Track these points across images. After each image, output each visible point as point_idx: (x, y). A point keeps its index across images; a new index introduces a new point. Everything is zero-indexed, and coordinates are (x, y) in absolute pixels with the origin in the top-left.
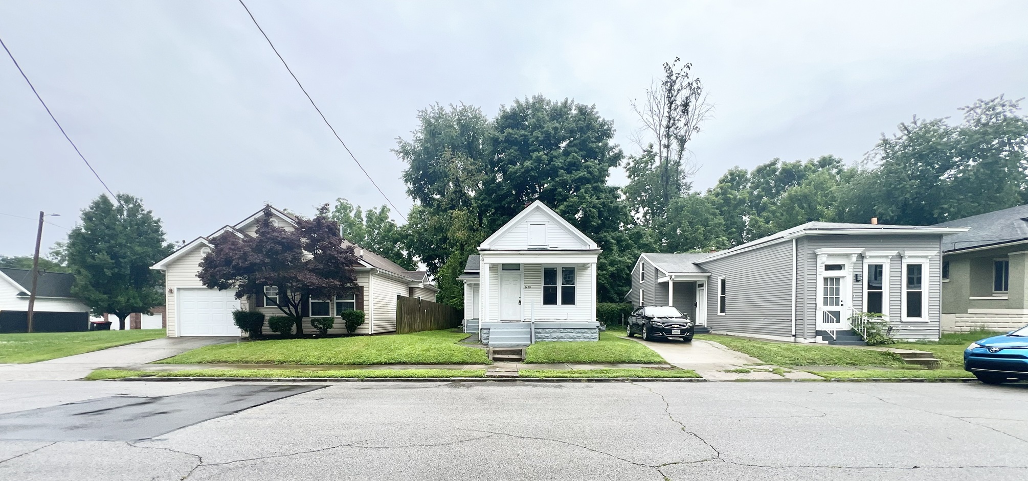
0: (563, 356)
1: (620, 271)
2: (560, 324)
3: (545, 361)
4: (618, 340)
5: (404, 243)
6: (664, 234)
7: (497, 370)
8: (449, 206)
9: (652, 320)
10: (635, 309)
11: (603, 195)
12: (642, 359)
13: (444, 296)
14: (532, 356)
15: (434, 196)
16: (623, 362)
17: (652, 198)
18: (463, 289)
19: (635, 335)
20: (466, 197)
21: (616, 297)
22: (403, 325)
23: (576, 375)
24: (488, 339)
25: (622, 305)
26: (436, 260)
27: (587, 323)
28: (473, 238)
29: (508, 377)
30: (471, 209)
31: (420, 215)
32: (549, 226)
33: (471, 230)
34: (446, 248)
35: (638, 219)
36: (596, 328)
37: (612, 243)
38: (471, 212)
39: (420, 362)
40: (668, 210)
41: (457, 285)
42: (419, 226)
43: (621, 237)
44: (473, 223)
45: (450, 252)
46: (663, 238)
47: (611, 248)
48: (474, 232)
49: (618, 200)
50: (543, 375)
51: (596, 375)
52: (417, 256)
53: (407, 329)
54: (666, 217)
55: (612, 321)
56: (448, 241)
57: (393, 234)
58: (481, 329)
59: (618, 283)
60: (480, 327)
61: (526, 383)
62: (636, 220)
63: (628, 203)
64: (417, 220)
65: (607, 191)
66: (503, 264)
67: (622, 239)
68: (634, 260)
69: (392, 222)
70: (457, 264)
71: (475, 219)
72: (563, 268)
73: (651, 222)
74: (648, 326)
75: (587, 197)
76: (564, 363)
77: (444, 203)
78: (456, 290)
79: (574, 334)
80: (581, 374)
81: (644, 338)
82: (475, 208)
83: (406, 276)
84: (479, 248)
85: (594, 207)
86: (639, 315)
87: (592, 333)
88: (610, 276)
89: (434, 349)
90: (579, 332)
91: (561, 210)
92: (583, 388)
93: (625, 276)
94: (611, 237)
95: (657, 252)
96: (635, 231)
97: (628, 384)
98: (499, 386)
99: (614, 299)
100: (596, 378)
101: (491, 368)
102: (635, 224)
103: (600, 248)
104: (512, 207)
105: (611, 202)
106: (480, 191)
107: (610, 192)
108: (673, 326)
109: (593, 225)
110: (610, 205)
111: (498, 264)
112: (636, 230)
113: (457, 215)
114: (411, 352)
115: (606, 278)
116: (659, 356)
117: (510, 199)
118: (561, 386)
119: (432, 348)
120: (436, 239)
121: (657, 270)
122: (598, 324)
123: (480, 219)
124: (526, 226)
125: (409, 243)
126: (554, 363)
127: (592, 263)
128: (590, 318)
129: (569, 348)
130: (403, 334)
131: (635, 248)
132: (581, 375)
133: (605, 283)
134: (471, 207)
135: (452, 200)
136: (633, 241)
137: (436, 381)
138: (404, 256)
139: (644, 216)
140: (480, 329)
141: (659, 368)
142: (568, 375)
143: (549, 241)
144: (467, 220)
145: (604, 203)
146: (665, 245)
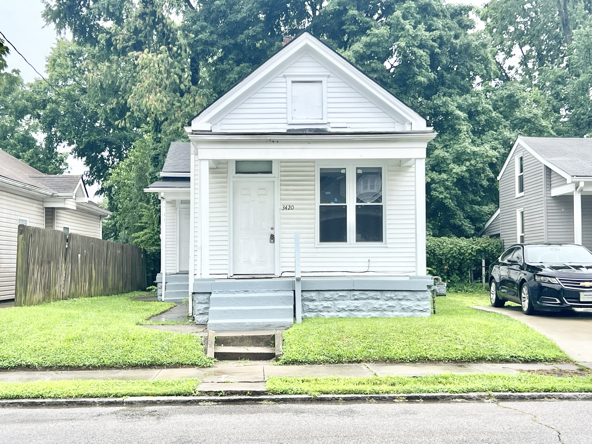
0: (358, 349)
1: (474, 172)
2: (354, 282)
3: (322, 358)
4: (471, 313)
5: (38, 116)
6: (564, 99)
7: (223, 378)
8: (130, 44)
9: (540, 273)
10: (506, 250)
11: (439, 23)
12: (520, 354)
13: (121, 225)
14: (294, 348)
15: (101, 23)
16: (481, 360)
17: (538, 28)
18: (159, 211)
19: (507, 303)
20: (164, 25)
21: (467, 225)
22: (30, 287)
23: (385, 387)
24: (207, 314)
25: (482, 242)
26: (103, 150)
27: (407, 279)
28: (180, 107)
29: (244, 393)
30: (175, 49)
31: (73, 60)
32: (330, 85)
33: (175, 91)
34: (124, 128)
35: (510, 68)
36: (426, 289)
37: (458, 118)
38: (176, 56)
39: (62, 364)
40: (571, 49)
41: (148, 202)
42: (70, 82)
43: (476, 105)
44: (180, 77)
45: (132, 136)
46: (562, 106)
47: (457, 127)
48: (182, 95)
49: (470, 32)
50: (318, 387)
51: (425, 388)
52: (65, 143)
53: (39, 295)
54: (567, 66)
55: (461, 273)
56: (128, 114)
57: (16, 99)
58: (194, 293)
59: (471, 196)
60: (191, 290)
61: (282, 406)
62: (507, 71)
63: (489, 37)
64: (66, 71)
65: (448, 15)
66: (238, 162)
67: (479, 109)
68: (502, 151)
69: (14, 74)
70: (148, 161)
71: (183, 70)
72: (357, 168)
73: (536, 74)
74: (533, 284)
75: (408, 27)
76: (360, 362)
77: (120, 37)
78: (145, 212)
79: (381, 302)
80: (393, 385)
81: (525, 309)
82: (183, 48)
83: (39, 184)
84: (188, 130)
85: (421, 46)
86: (513, 263)
87: (419, 300)
88: (456, 184)
89: (93, 336)
90: (391, 298)
91: (356, 52)
92: (397, 414)
93: (485, 183)
94: (456, 105)
95: (550, 135)
96: (505, 93)
97: (489, 406)
98: (224, 413)
99: (464, 230)
100: (424, 395)
101: (210, 374)
102: (507, 79)
103: (431, 129)
104: (258, 45)
105: (456, 37)
106: (192, 14)
107: (453, 16)
108: (582, 284)
109: (421, 82)
110: (454, 41)
111: (226, 162)
112: (505, 91)
113: (147, 61)
114: (45, 344)
115: (447, 188)
116: (553, 346)
117: (254, 31)
118: (352, 412)
119: (89, 334)
120: (105, 111)
121: (549, 171)
122: (430, 280)
123: (195, 70)
124: (284, 85)
125: (47, 116)
126: (340, 362)
127: (415, 159)
128: (414, 269)
129: (370, 330)
130: (31, 304)
131: (505, 127)
132: (395, 388)
133: (446, 198)
134: (174, 45)
135: (137, 31)
136: (501, 113)
137: (94, 404)
138: (38, 144)
139: (524, 62)
140: (190, 294)
141: (553, 372)
142: (368, 388)
143: (330, 115)
144: (168, 72)
145: (441, 37)
146: (566, 119)
